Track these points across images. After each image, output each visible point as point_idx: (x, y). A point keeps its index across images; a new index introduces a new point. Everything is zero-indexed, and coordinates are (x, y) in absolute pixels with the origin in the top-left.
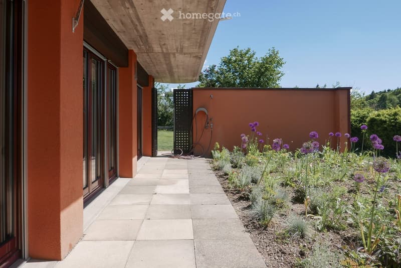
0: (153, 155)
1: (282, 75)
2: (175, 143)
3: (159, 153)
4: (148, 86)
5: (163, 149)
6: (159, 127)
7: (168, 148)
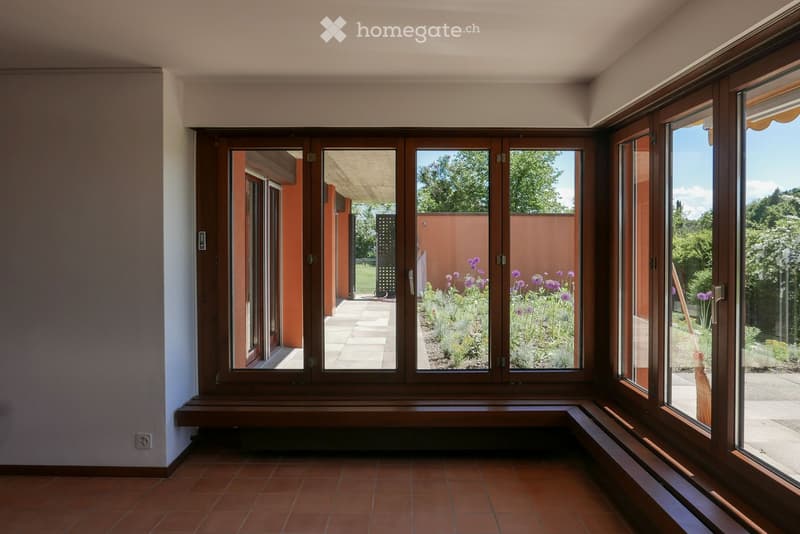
0: (351, 298)
1: (559, 174)
2: (378, 283)
3: (357, 297)
4: (344, 211)
5: (362, 291)
6: (357, 260)
7: (368, 291)
